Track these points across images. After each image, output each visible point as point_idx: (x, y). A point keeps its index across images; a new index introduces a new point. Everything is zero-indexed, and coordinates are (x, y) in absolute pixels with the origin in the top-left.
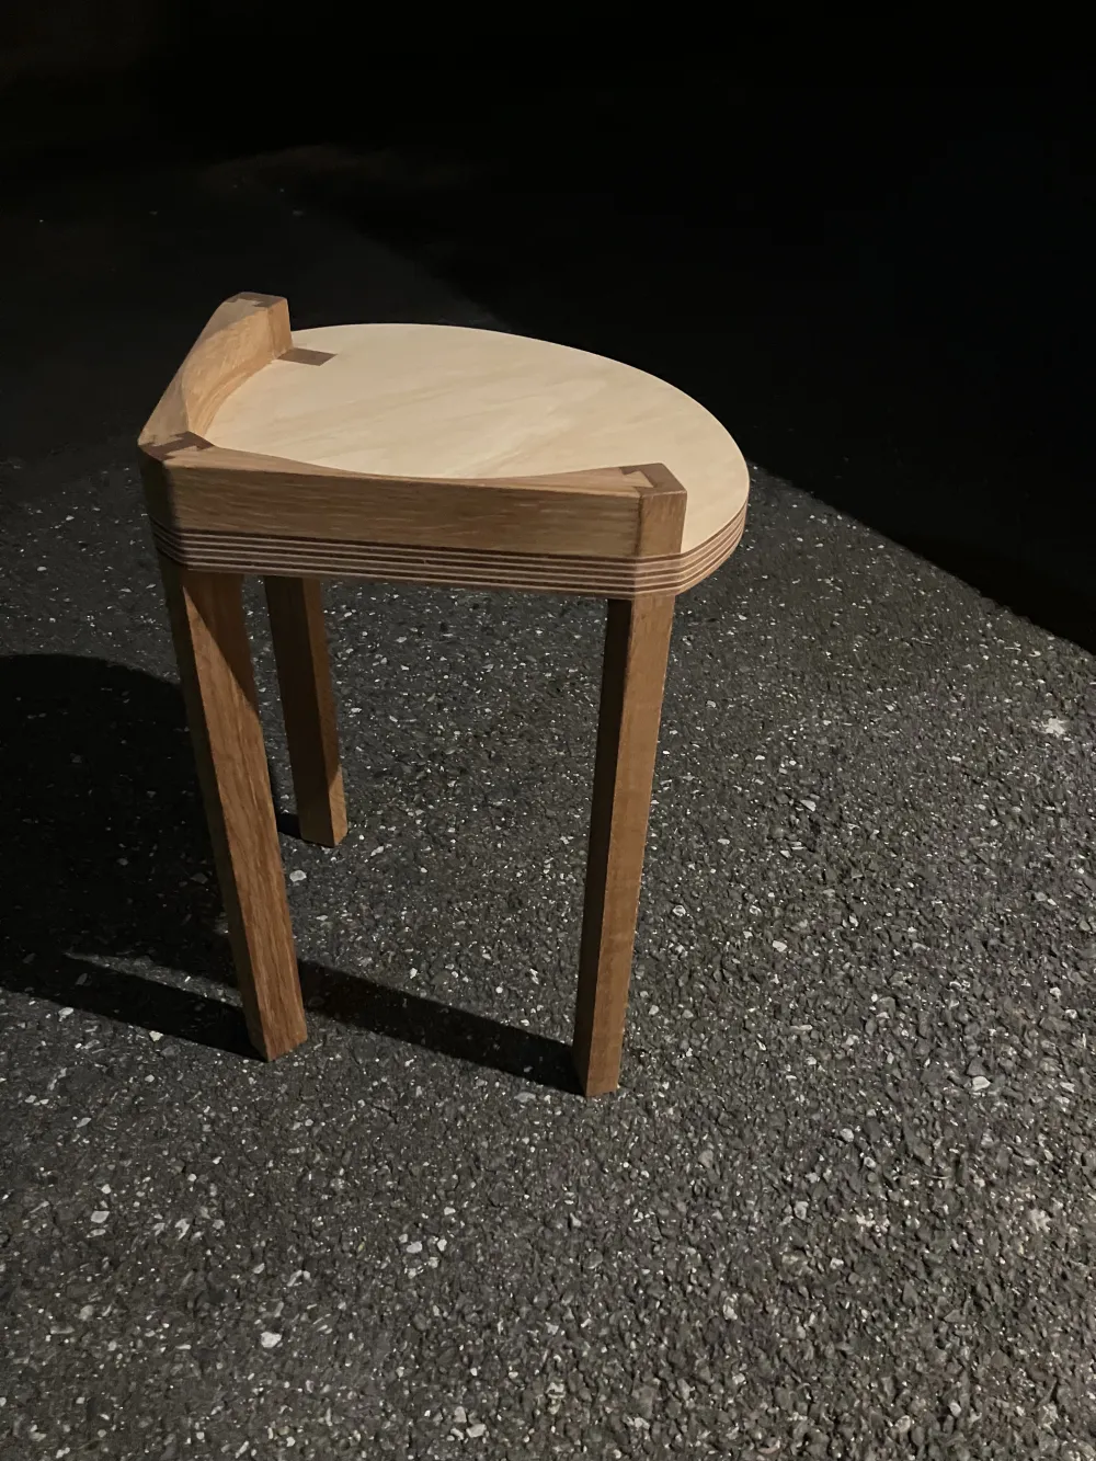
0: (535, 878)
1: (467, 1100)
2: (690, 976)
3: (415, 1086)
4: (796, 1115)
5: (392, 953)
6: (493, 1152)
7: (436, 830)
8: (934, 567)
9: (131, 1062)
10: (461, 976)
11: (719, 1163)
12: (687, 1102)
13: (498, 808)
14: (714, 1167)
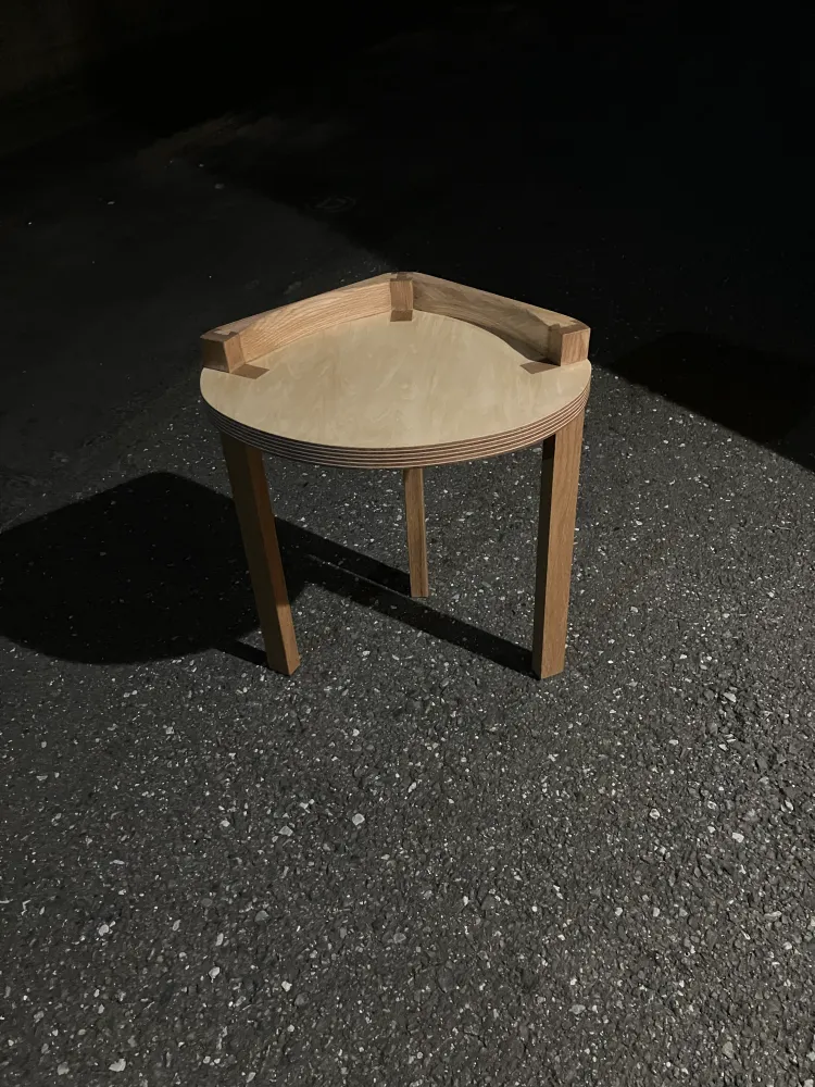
0: (538, 798)
1: (535, 1017)
2: (677, 875)
3: (492, 1009)
4: (787, 998)
5: (446, 885)
6: (566, 1066)
7: (453, 761)
8: (774, 454)
9: (275, 1015)
10: (502, 900)
11: (738, 1053)
12: (701, 998)
13: (494, 733)
14: (736, 1058)
